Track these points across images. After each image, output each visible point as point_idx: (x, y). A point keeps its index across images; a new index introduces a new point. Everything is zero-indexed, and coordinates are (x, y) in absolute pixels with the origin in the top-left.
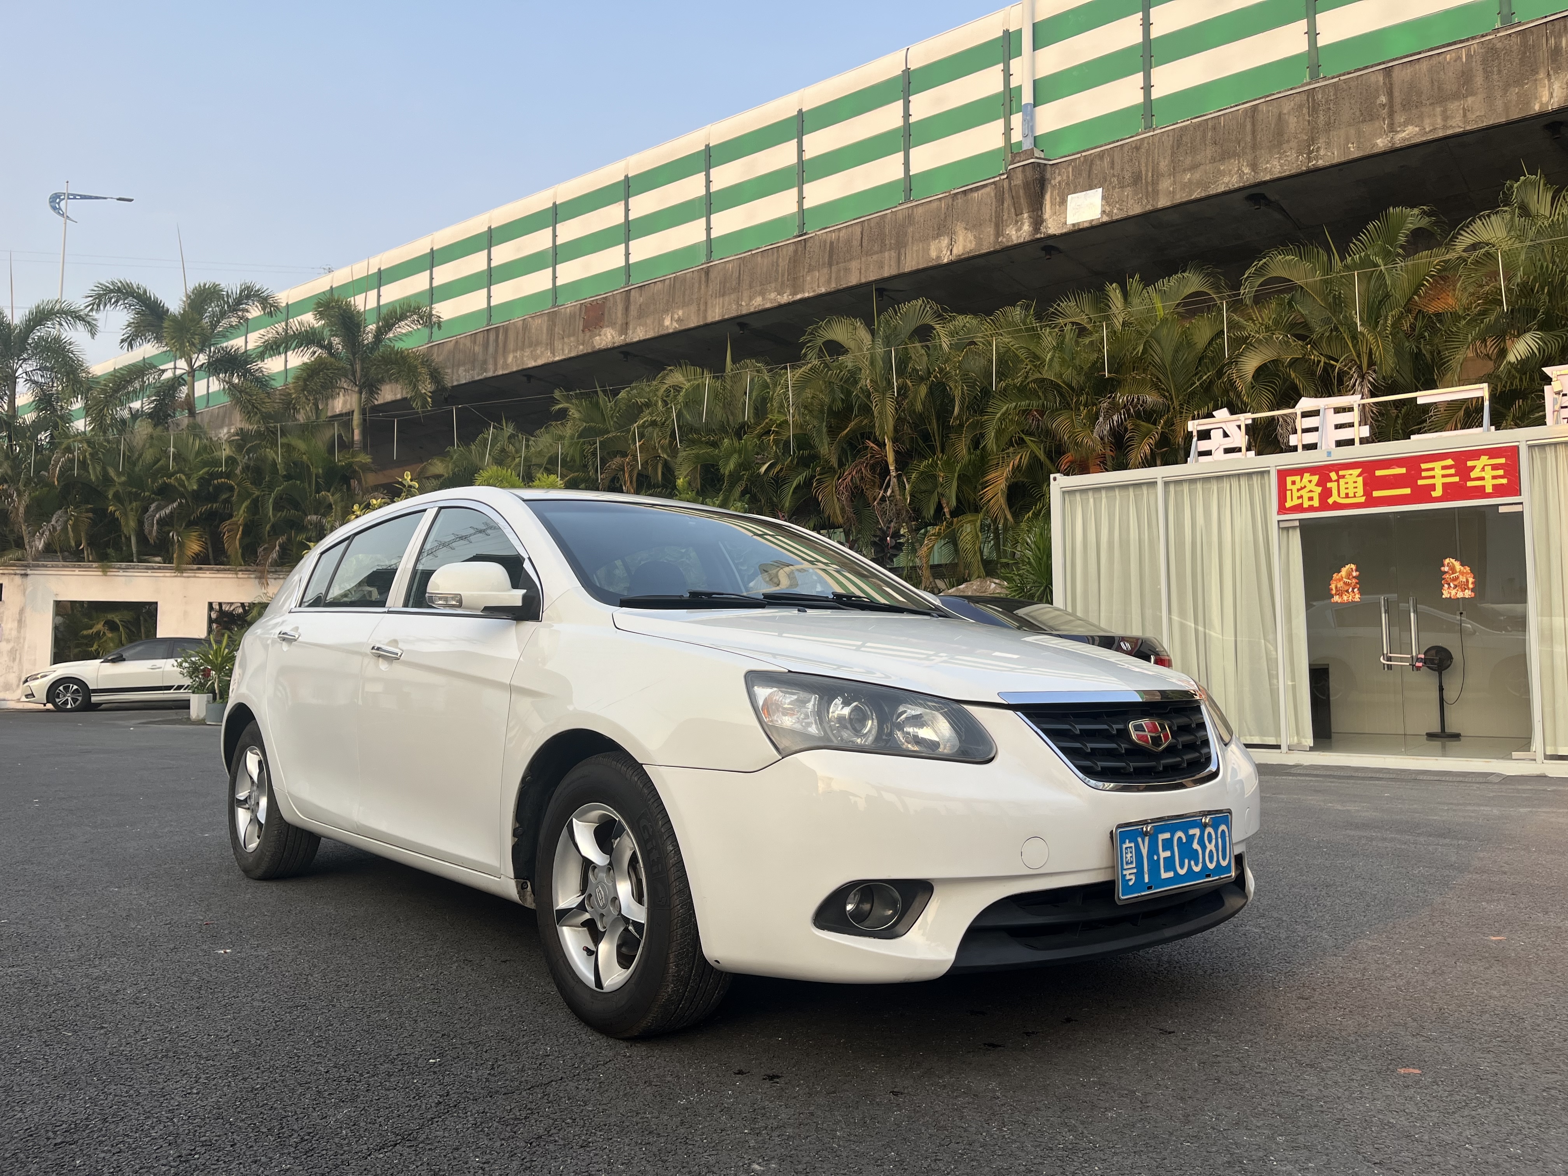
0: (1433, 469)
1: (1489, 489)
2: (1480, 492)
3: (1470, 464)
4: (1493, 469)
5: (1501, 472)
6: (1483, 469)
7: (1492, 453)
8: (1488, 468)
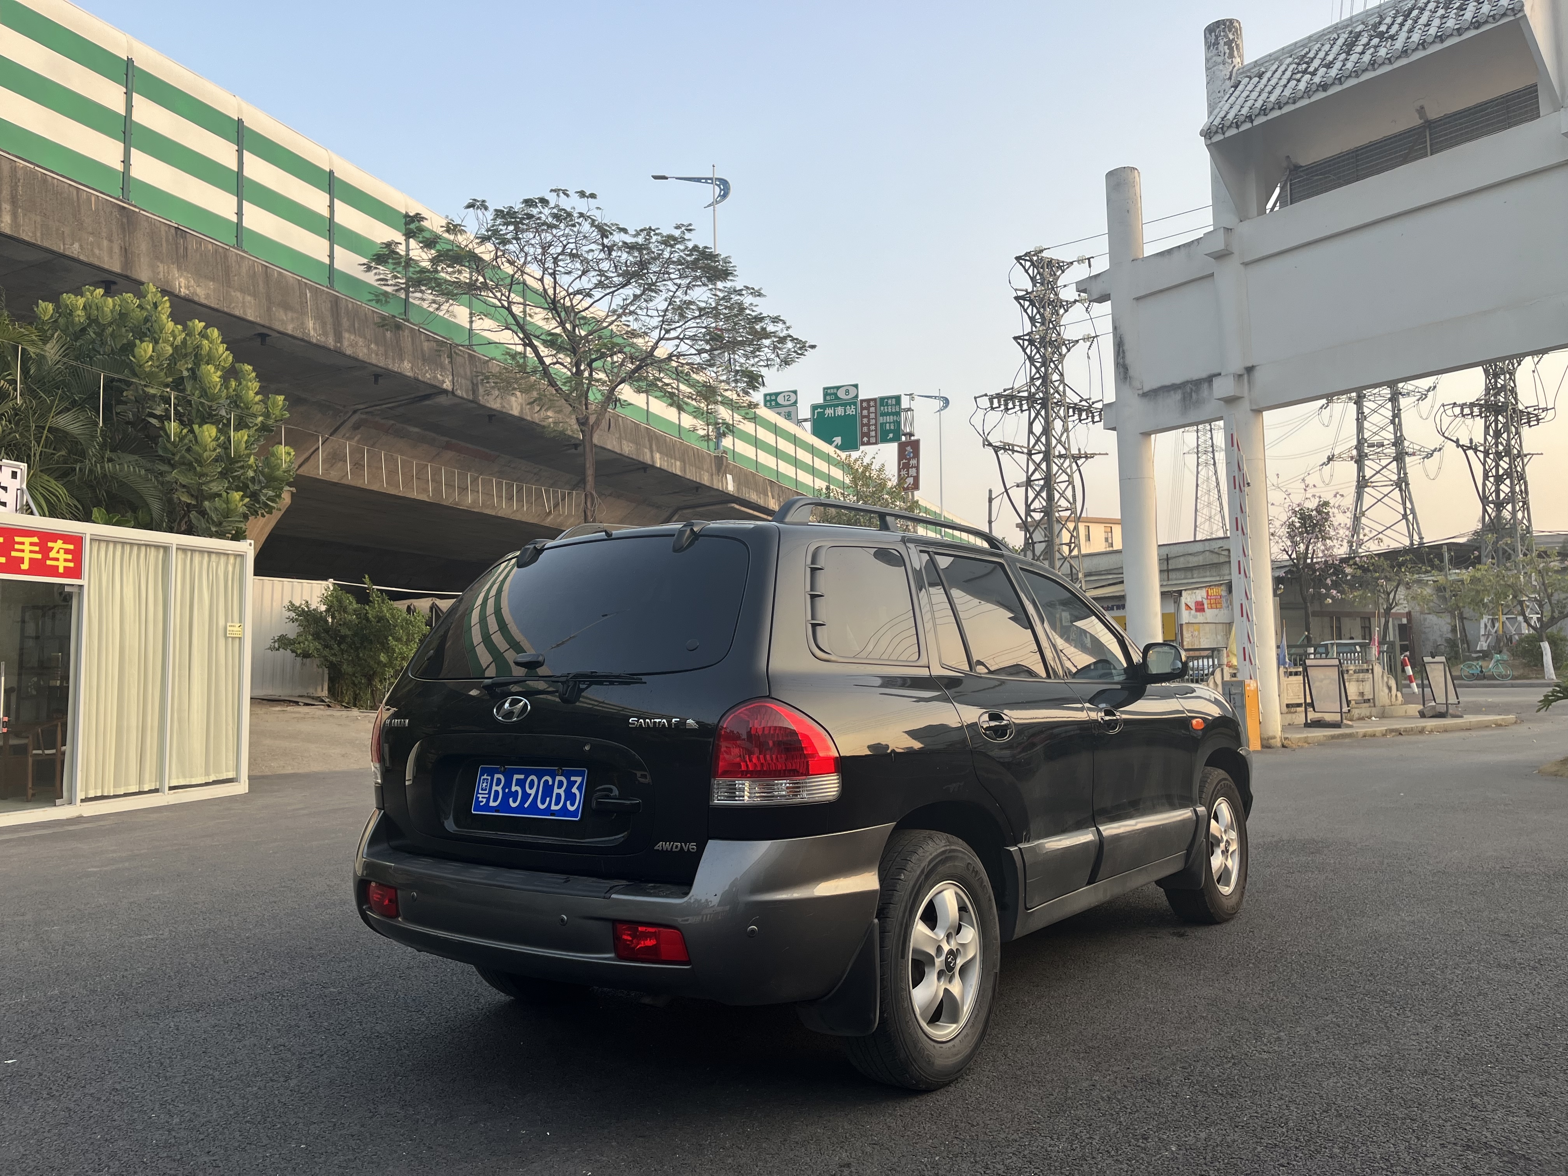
0: (23, 543)
1: (61, 570)
2: (53, 571)
3: (50, 544)
4: (65, 553)
5: (70, 557)
6: (58, 552)
7: (67, 538)
8: (62, 551)
